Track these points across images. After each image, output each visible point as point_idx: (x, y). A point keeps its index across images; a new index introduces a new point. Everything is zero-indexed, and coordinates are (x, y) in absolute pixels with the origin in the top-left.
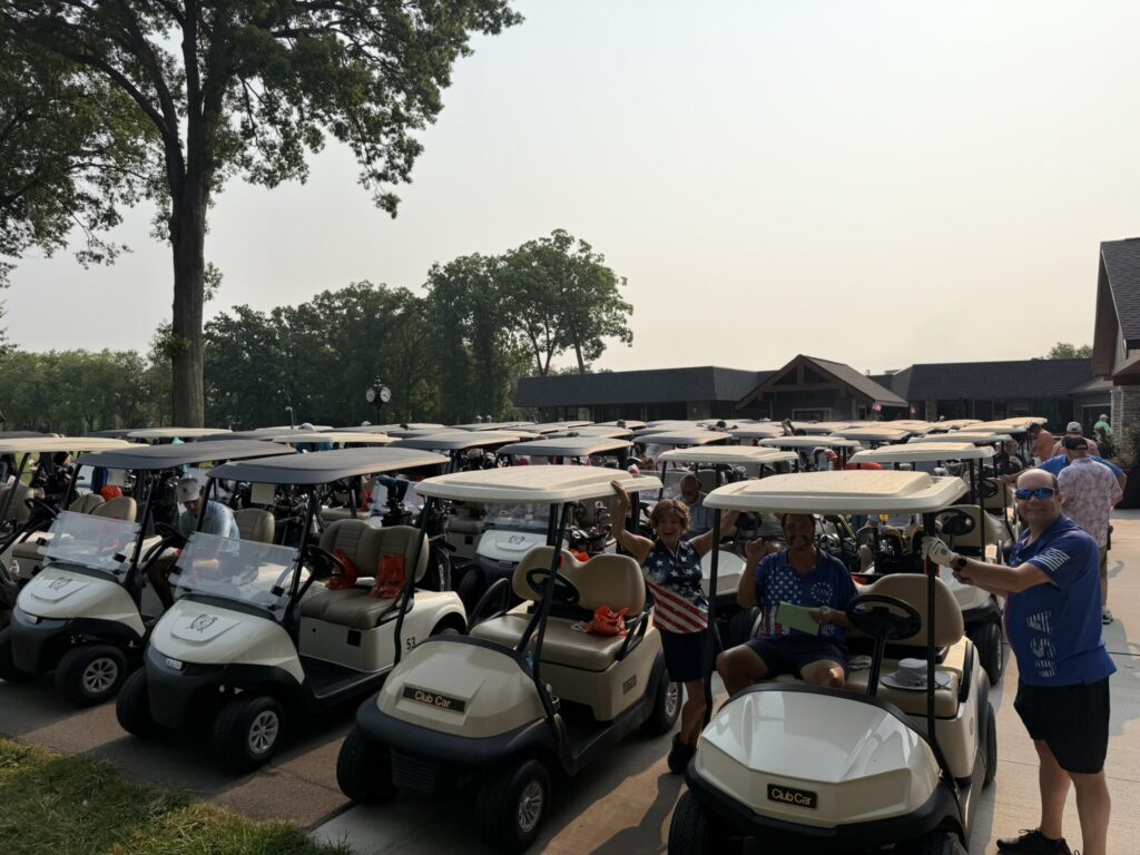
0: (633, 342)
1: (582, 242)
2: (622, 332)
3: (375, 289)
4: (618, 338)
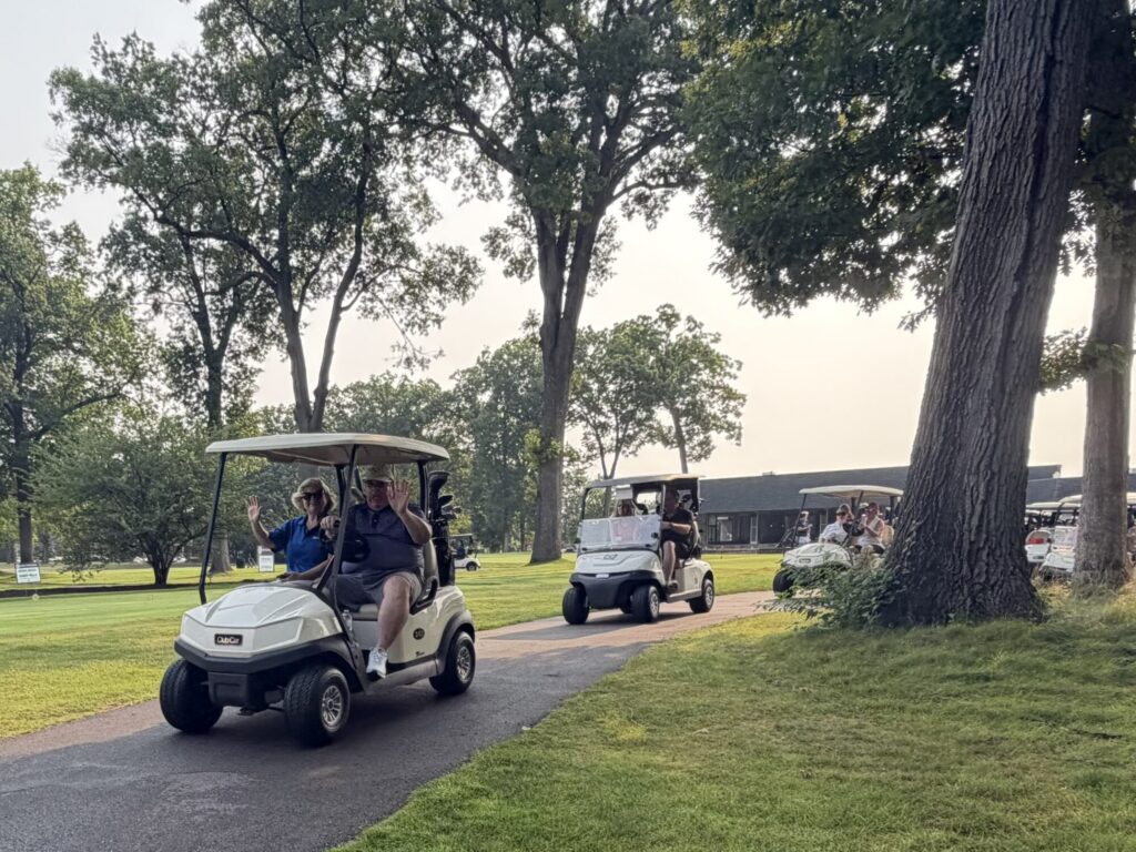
0: (743, 439)
1: (690, 319)
2: (730, 427)
4: (724, 434)
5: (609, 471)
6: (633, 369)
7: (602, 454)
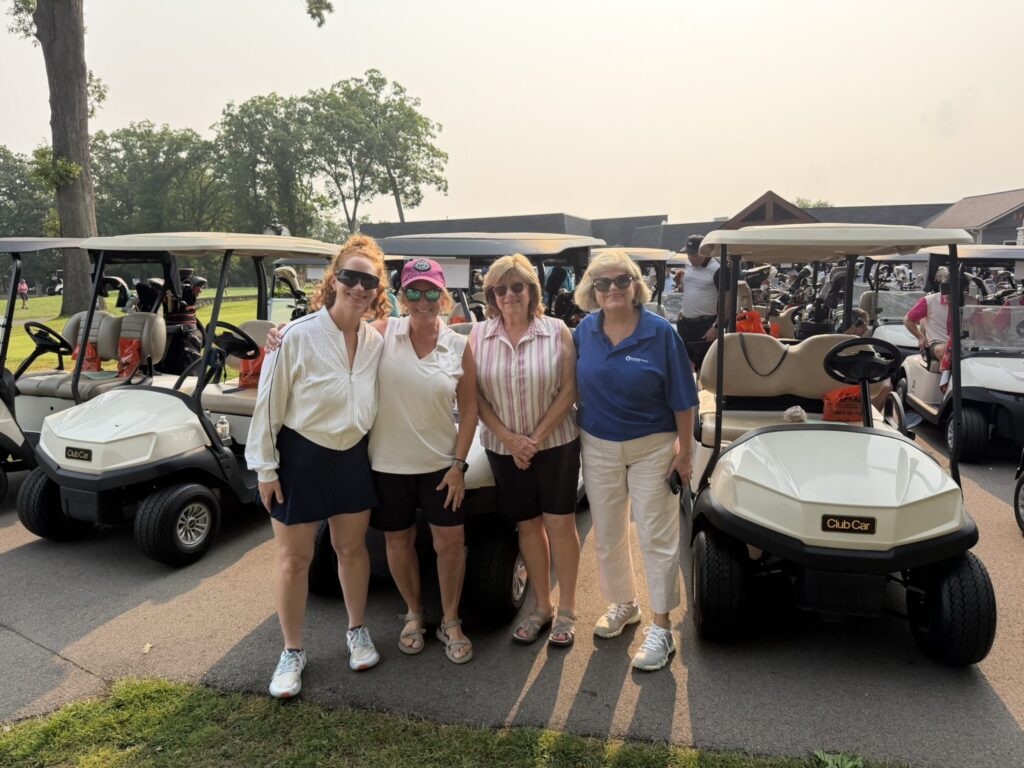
0: (448, 191)
1: (396, 84)
2: (438, 180)
3: (157, 130)
4: (433, 186)
5: (351, 216)
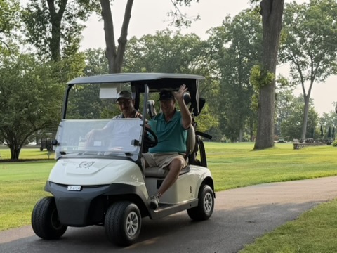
5: (307, 93)
6: (323, 28)
7: (302, 81)
